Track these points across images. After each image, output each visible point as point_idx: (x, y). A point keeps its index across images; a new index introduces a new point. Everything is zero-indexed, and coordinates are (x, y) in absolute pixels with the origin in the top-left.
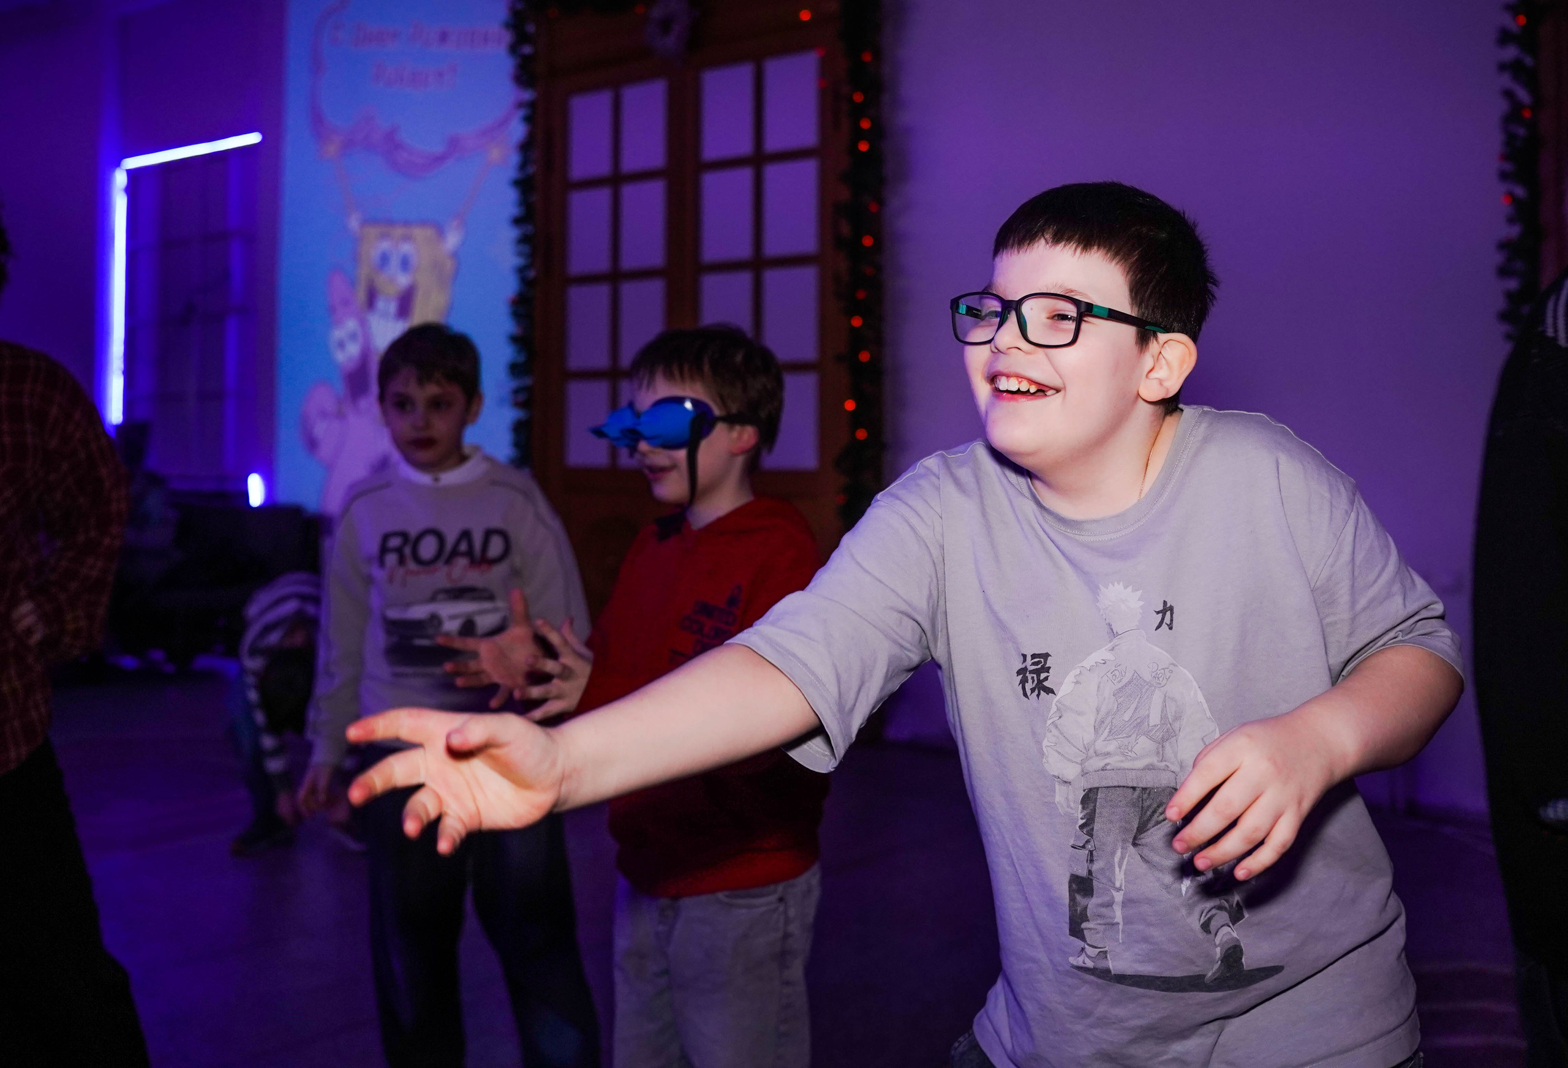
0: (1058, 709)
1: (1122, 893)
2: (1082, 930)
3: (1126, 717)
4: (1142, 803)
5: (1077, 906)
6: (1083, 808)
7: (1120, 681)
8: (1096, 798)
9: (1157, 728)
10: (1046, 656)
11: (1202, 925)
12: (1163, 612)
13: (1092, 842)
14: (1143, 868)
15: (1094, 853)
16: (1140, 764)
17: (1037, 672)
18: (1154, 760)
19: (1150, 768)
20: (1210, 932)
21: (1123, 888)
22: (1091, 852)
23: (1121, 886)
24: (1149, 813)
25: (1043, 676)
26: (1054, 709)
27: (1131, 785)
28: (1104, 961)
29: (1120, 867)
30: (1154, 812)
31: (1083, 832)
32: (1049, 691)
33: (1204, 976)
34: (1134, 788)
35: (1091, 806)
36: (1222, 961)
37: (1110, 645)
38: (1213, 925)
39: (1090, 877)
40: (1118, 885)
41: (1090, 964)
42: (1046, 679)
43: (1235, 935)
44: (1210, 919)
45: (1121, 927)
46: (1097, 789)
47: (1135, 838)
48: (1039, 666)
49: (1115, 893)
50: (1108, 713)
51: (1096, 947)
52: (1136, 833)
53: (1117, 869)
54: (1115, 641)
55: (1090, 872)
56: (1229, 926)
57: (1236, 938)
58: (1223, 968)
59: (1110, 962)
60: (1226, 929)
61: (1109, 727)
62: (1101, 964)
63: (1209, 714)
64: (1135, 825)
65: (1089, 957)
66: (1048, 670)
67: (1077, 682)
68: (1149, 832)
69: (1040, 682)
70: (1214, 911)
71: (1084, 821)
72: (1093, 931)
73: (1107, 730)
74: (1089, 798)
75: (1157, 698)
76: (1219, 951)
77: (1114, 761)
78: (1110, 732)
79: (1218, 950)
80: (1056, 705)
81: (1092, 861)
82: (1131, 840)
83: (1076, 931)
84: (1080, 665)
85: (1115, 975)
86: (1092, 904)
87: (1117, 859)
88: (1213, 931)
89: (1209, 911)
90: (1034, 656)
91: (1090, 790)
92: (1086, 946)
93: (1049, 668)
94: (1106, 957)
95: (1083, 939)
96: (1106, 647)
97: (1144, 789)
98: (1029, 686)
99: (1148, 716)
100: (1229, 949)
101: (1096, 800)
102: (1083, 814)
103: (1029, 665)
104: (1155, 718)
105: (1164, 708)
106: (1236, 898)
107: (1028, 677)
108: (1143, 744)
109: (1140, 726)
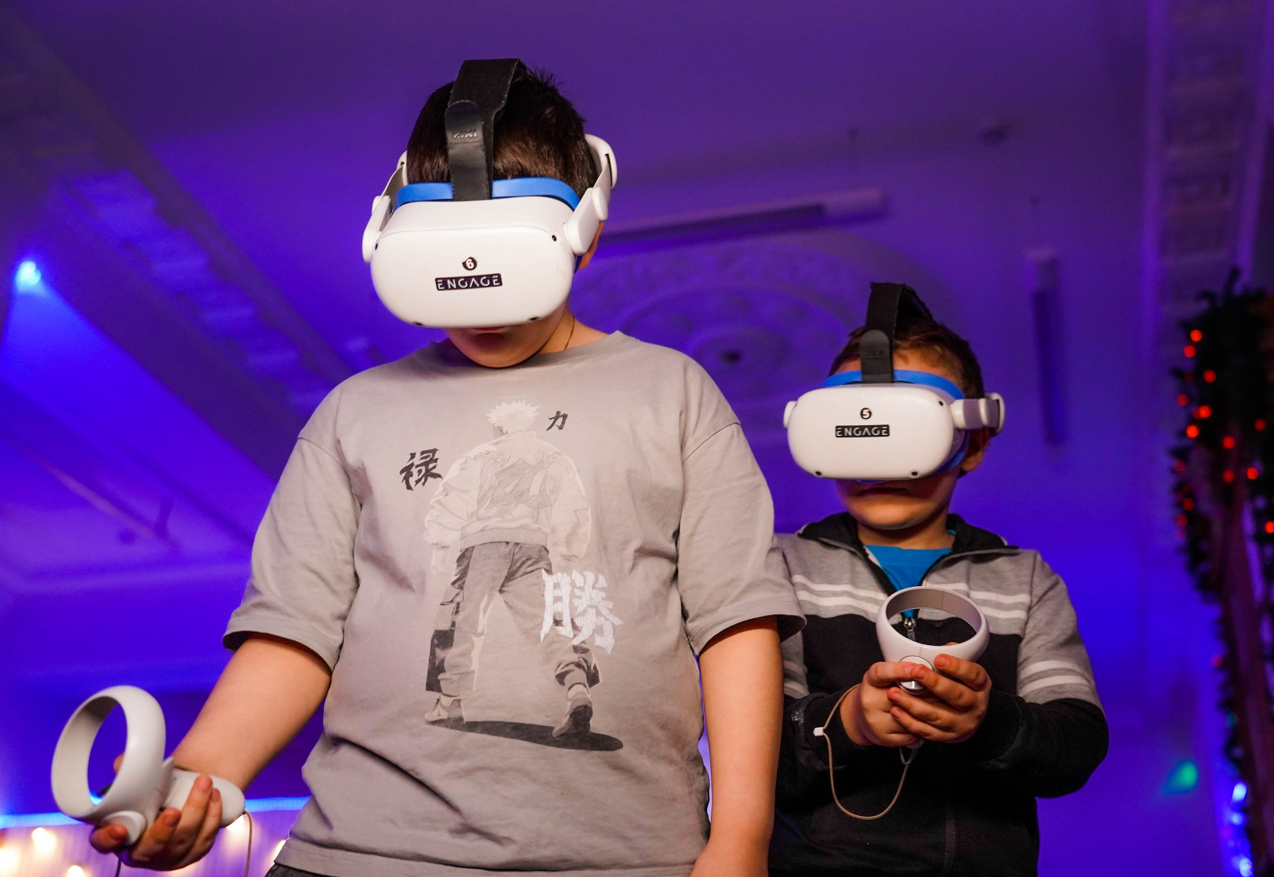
0: (445, 489)
1: (483, 637)
2: (439, 681)
3: (508, 490)
4: (514, 555)
5: (435, 659)
6: (458, 566)
7: (502, 466)
8: (471, 555)
9: (535, 498)
10: (434, 451)
11: (557, 675)
12: (556, 418)
13: (461, 595)
14: (507, 613)
15: (461, 605)
16: (515, 524)
17: (426, 464)
18: (528, 521)
19: (523, 527)
20: (564, 684)
21: (485, 632)
22: (458, 604)
23: (483, 632)
24: (518, 564)
25: (431, 466)
26: (440, 489)
27: (504, 540)
28: (458, 709)
29: (485, 613)
30: (524, 563)
31: (454, 587)
32: (437, 476)
33: (553, 728)
34: (508, 543)
35: (465, 564)
36: (571, 716)
37: (495, 441)
38: (568, 679)
39: (453, 628)
40: (480, 630)
41: (444, 715)
42: (435, 467)
43: (589, 696)
44: (566, 673)
45: (476, 676)
46: (473, 547)
47: (503, 586)
48: (428, 459)
49: (475, 639)
50: (490, 488)
51: (450, 696)
52: (504, 581)
53: (481, 614)
54: (503, 437)
55: (453, 624)
56: (585, 686)
57: (589, 700)
58: (571, 723)
59: (463, 710)
60: (580, 688)
61: (490, 498)
62: (455, 714)
63: (583, 493)
64: (505, 573)
65: (443, 707)
66: (436, 460)
67: (463, 469)
68: (517, 580)
69: (427, 470)
70: (572, 667)
71: (458, 577)
72: (448, 681)
73: (489, 501)
74: (464, 557)
75: (538, 477)
76: (570, 705)
77: (491, 523)
78: (491, 501)
79: (569, 703)
80: (443, 487)
81: (457, 612)
82: (498, 588)
83: (433, 685)
84: (466, 455)
85: (467, 722)
86: (449, 656)
87: (482, 606)
88: (568, 685)
89: (567, 665)
90: (422, 453)
91: (467, 550)
92: (442, 697)
93: (437, 459)
94: (460, 706)
95: (439, 690)
96: (490, 442)
97: (517, 544)
98: (414, 479)
99: (529, 489)
100: (579, 707)
101: (470, 557)
102: (457, 571)
103: (417, 461)
104: (534, 490)
105: (544, 483)
106: (594, 661)
107: (414, 470)
108: (521, 509)
109: (519, 496)
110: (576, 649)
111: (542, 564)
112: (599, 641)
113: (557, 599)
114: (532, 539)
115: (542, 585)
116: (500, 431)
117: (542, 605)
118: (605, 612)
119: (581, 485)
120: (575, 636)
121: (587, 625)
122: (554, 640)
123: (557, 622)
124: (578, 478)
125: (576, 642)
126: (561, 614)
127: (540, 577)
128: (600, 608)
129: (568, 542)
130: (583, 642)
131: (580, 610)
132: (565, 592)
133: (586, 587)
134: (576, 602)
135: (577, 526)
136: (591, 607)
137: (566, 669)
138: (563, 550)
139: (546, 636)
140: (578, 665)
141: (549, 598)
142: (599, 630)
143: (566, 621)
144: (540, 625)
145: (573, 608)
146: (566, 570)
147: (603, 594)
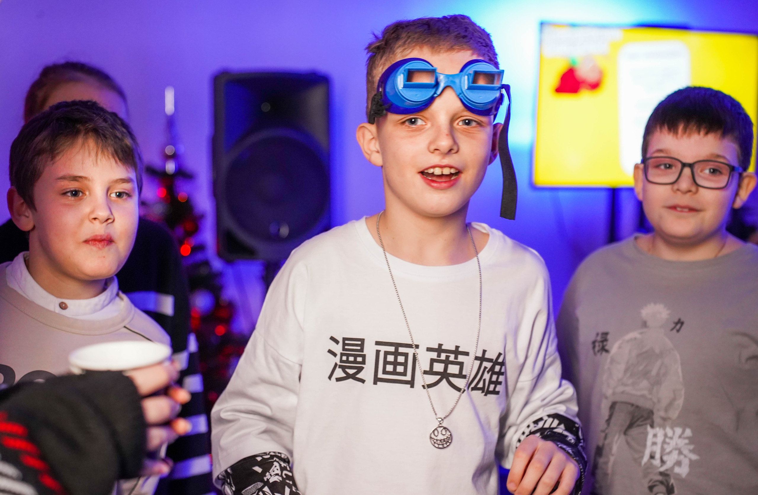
3: (641, 368)
4: (634, 413)
6: (609, 411)
7: (641, 350)
9: (653, 377)
10: (606, 334)
11: (649, 486)
12: (677, 324)
13: (608, 429)
14: (626, 447)
16: (639, 393)
17: (603, 342)
18: (646, 392)
19: (643, 396)
20: (652, 492)
22: (606, 434)
24: (636, 419)
25: (605, 343)
26: (609, 361)
27: (632, 402)
29: (616, 443)
30: (639, 419)
31: (606, 423)
32: (607, 351)
34: (633, 405)
35: (613, 411)
37: (641, 331)
38: (655, 490)
39: (603, 446)
40: (613, 452)
42: (606, 345)
44: (655, 486)
46: (618, 402)
47: (626, 430)
48: (604, 339)
49: (611, 457)
50: (632, 364)
52: (627, 428)
54: (645, 330)
55: (604, 444)
61: (631, 371)
63: (681, 379)
64: (628, 424)
67: (620, 347)
68: (634, 428)
69: (603, 346)
70: (658, 483)
71: (608, 418)
73: (630, 373)
74: (613, 406)
75: (659, 363)
77: (627, 389)
80: (610, 359)
81: (606, 438)
82: (623, 432)
84: (623, 339)
86: (600, 461)
87: (615, 439)
89: (655, 481)
90: (601, 333)
91: (615, 403)
93: (608, 339)
96: (638, 332)
97: (637, 406)
98: (597, 349)
99: (651, 371)
101: (615, 407)
102: (609, 414)
103: (599, 338)
104: (654, 372)
105: (660, 369)
106: (672, 481)
107: (597, 344)
108: (645, 383)
109: (645, 374)
110: (661, 474)
111: (649, 421)
112: (677, 470)
113: (654, 444)
114: (646, 405)
115: (646, 434)
116: (645, 324)
117: (644, 446)
118: (686, 452)
119: (680, 374)
120: (661, 466)
121: (670, 460)
122: (649, 467)
123: (652, 457)
124: (680, 370)
125: (662, 469)
126: (655, 453)
127: (646, 429)
128: (682, 450)
129: (666, 410)
130: (667, 470)
131: (668, 450)
132: (660, 439)
133: (674, 438)
134: (666, 446)
135: (674, 399)
136: (676, 449)
137: (654, 484)
138: (662, 414)
139: (645, 464)
140: (662, 482)
141: (649, 443)
142: (679, 463)
143: (658, 456)
144: (642, 457)
145: (663, 449)
146: (663, 427)
147: (687, 441)
